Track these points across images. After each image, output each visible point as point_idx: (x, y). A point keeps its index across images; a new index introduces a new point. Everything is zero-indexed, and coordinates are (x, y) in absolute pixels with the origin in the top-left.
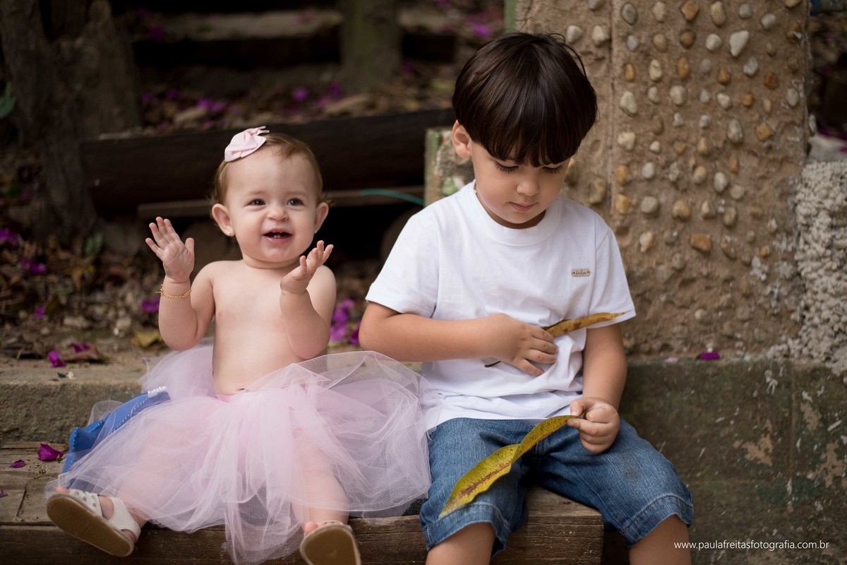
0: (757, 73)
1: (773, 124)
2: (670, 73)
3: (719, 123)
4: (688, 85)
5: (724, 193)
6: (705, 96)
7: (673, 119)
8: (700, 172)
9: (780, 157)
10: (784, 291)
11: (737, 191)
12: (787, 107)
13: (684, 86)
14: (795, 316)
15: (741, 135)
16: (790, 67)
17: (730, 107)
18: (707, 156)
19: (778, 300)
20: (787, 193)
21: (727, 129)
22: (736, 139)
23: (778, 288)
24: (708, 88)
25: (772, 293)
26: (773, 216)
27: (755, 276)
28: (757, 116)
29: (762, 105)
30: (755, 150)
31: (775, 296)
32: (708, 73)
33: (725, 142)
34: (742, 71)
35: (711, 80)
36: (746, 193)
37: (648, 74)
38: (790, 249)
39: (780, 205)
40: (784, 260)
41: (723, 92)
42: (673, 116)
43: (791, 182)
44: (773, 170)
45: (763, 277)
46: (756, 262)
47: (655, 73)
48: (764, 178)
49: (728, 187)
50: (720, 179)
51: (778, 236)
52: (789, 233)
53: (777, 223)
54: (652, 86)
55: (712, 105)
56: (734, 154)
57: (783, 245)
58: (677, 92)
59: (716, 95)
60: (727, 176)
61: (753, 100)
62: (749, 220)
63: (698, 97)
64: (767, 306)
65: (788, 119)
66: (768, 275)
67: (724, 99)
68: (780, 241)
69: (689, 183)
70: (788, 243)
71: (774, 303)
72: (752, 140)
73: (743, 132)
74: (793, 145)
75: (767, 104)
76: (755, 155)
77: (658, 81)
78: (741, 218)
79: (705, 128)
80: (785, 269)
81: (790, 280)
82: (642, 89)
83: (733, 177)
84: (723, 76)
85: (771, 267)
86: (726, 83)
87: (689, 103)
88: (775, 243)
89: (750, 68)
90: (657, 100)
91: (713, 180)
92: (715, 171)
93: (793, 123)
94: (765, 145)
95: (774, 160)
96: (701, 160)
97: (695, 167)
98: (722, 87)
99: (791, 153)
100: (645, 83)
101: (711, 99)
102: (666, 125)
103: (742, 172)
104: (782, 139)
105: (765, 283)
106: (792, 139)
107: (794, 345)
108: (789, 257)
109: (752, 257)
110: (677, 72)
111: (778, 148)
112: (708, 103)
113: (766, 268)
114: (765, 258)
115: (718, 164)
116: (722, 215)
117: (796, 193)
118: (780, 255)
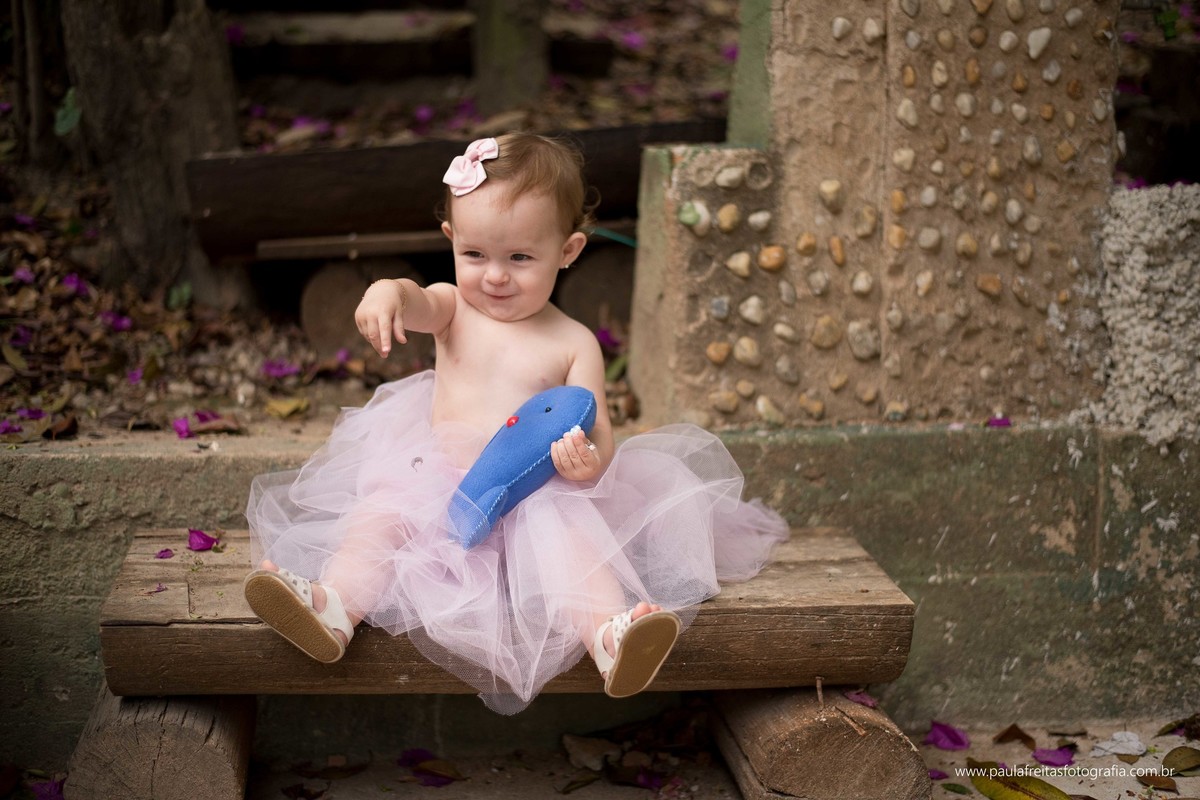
0: (1058, 80)
1: (1077, 142)
2: (957, 78)
3: (1013, 139)
4: (978, 92)
5: (1017, 225)
6: (997, 107)
7: (960, 134)
8: (990, 199)
9: (1083, 182)
10: (1086, 345)
11: (1033, 223)
12: (1093, 121)
13: (972, 93)
14: (1099, 376)
15: (1039, 155)
16: (1097, 73)
17: (1026, 121)
18: (999, 180)
19: (1079, 355)
20: (1091, 226)
21: (1023, 147)
22: (1034, 159)
23: (1079, 342)
24: (1001, 97)
25: (1072, 347)
26: (1074, 254)
27: (1051, 326)
28: (1057, 133)
29: (1064, 119)
30: (1055, 174)
31: (1075, 350)
32: (1002, 79)
33: (1020, 163)
34: (1041, 77)
35: (1005, 87)
36: (1043, 225)
37: (931, 79)
38: (1093, 293)
39: (1082, 240)
40: (1086, 306)
41: (1019, 102)
42: (959, 130)
43: (1095, 213)
44: (1075, 197)
45: (1062, 328)
46: (1054, 309)
47: (939, 77)
48: (1064, 207)
49: (1023, 217)
50: (1014, 208)
51: (1080, 278)
52: (1092, 275)
53: (1079, 261)
54: (935, 93)
55: (1006, 116)
56: (1029, 176)
57: (1086, 289)
58: (964, 101)
59: (1010, 106)
60: (1022, 205)
61: (1054, 112)
62: (1046, 258)
63: (989, 107)
64: (1065, 363)
65: (1094, 136)
66: (1067, 325)
67: (1019, 111)
68: (1082, 284)
69: (976, 212)
70: (1091, 287)
71: (1074, 360)
72: (1052, 161)
73: (1041, 150)
74: (1098, 168)
75: (1070, 118)
76: (1054, 179)
77: (942, 87)
78: (1037, 255)
79: (997, 145)
80: (1087, 318)
81: (1093, 331)
82: (924, 96)
83: (1028, 205)
84: (1020, 83)
85: (1071, 316)
86: (1022, 92)
87: (979, 114)
88: (1076, 287)
89: (1051, 73)
90: (940, 109)
91: (1005, 209)
92: (1007, 198)
93: (1100, 141)
94: (1067, 167)
95: (1077, 185)
96: (991, 184)
97: (984, 193)
98: (1018, 96)
99: (1096, 177)
100: (928, 90)
101: (1004, 111)
102: (951, 141)
103: (1039, 200)
104: (1086, 160)
105: (1064, 335)
106: (1097, 160)
107: (1098, 410)
108: (1092, 303)
109: (1048, 304)
110: (965, 76)
111: (1081, 171)
112: (1001, 116)
113: (1065, 317)
114: (1064, 304)
115: (1010, 189)
116: (1015, 252)
117: (1102, 226)
118: (1081, 301)
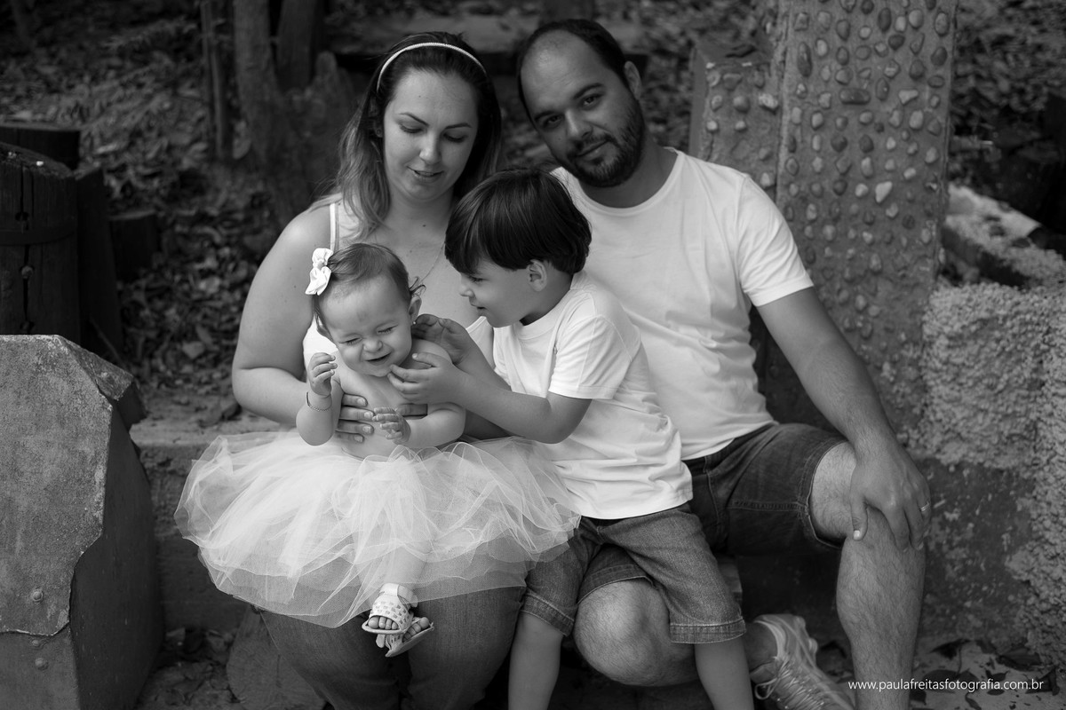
0: (897, 215)
1: (907, 257)
2: (824, 215)
3: (862, 255)
4: (839, 224)
5: (864, 311)
6: (852, 234)
7: (824, 252)
8: (844, 295)
9: (912, 283)
10: (908, 390)
11: (874, 310)
12: (921, 244)
13: (835, 225)
14: (917, 411)
15: (880, 267)
16: (925, 211)
17: (872, 243)
18: (851, 282)
19: (903, 396)
20: (917, 312)
21: (869, 261)
22: (876, 269)
23: (904, 388)
24: (855, 227)
25: (898, 391)
26: (903, 330)
27: (884, 377)
28: (894, 251)
29: (900, 241)
30: (892, 278)
31: (900, 394)
32: (856, 216)
33: (866, 271)
34: (885, 213)
35: (859, 220)
36: (881, 312)
37: (805, 215)
38: (915, 356)
39: (909, 321)
40: (910, 365)
41: (867, 230)
42: (824, 249)
43: (920, 303)
44: (906, 293)
45: (892, 379)
46: (887, 366)
47: (811, 215)
48: (897, 299)
49: (867, 307)
50: (861, 301)
51: (906, 346)
52: (916, 344)
53: (906, 336)
54: (808, 225)
55: (857, 241)
56: (873, 280)
57: (910, 353)
58: (829, 230)
59: (862, 233)
60: (866, 298)
61: (892, 238)
62: (883, 333)
63: (846, 234)
64: (893, 402)
65: (922, 253)
66: (896, 377)
67: (868, 236)
68: (908, 350)
69: (834, 303)
70: (914, 352)
71: (899, 400)
72: (890, 269)
73: (882, 264)
74: (924, 273)
75: (904, 241)
76: (891, 281)
77: (812, 222)
78: (876, 331)
79: (850, 260)
80: (911, 373)
81: (915, 381)
82: (800, 227)
83: (871, 298)
84: (868, 219)
85: (899, 371)
86: (870, 224)
87: (838, 239)
88: (904, 352)
89: (892, 211)
90: (811, 236)
91: (854, 301)
92: (856, 293)
93: (925, 256)
94: (901, 273)
95: (907, 286)
96: (845, 285)
97: (840, 291)
98: (867, 227)
99: (922, 279)
100: (803, 223)
101: (856, 237)
102: (818, 256)
103: (880, 294)
104: (915, 269)
105: (893, 384)
106: (923, 268)
107: (915, 435)
108: (914, 363)
109: (882, 363)
110: (830, 213)
111: (911, 275)
112: (854, 241)
113: (894, 372)
114: (894, 363)
115: (859, 287)
116: (860, 329)
117: (924, 313)
118: (907, 362)
